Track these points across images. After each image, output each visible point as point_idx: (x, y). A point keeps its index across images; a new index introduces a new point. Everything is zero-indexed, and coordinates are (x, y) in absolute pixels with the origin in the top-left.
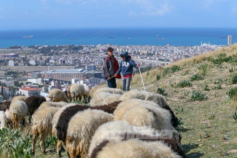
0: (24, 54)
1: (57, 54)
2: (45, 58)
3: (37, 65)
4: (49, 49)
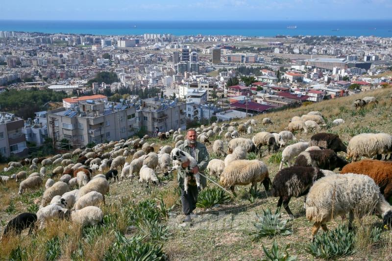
0: (288, 42)
1: (319, 44)
2: (308, 47)
3: (300, 53)
4: (312, 39)
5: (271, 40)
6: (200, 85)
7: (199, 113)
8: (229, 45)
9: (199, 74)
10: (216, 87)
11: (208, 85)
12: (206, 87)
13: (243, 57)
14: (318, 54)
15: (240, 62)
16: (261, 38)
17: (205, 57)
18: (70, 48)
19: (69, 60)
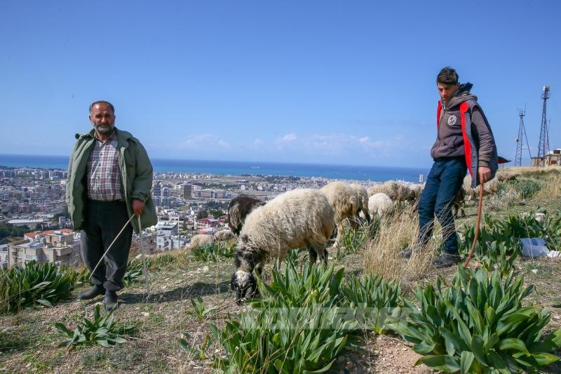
0: (253, 180)
1: (279, 182)
2: (270, 185)
3: (263, 190)
4: (273, 178)
5: (237, 178)
6: (171, 218)
7: (170, 244)
8: (200, 182)
9: (170, 208)
10: (187, 219)
11: (178, 218)
12: (177, 220)
13: (212, 192)
14: (278, 190)
15: (209, 197)
16: (228, 176)
17: (176, 193)
18: (36, 182)
19: (34, 194)
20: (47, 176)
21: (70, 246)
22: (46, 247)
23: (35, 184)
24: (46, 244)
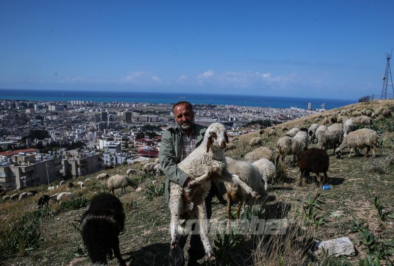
5: (168, 106)
6: (115, 139)
7: (115, 159)
8: (137, 109)
9: (115, 130)
10: (128, 139)
11: (121, 139)
12: (120, 140)
13: (148, 118)
14: (200, 116)
15: (146, 121)
16: (160, 104)
17: (119, 118)
18: (5, 111)
19: (4, 121)
20: (14, 106)
21: (32, 164)
22: (13, 165)
23: (4, 113)
24: (12, 163)
